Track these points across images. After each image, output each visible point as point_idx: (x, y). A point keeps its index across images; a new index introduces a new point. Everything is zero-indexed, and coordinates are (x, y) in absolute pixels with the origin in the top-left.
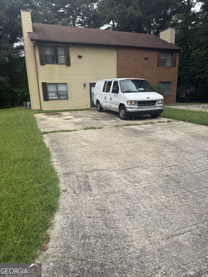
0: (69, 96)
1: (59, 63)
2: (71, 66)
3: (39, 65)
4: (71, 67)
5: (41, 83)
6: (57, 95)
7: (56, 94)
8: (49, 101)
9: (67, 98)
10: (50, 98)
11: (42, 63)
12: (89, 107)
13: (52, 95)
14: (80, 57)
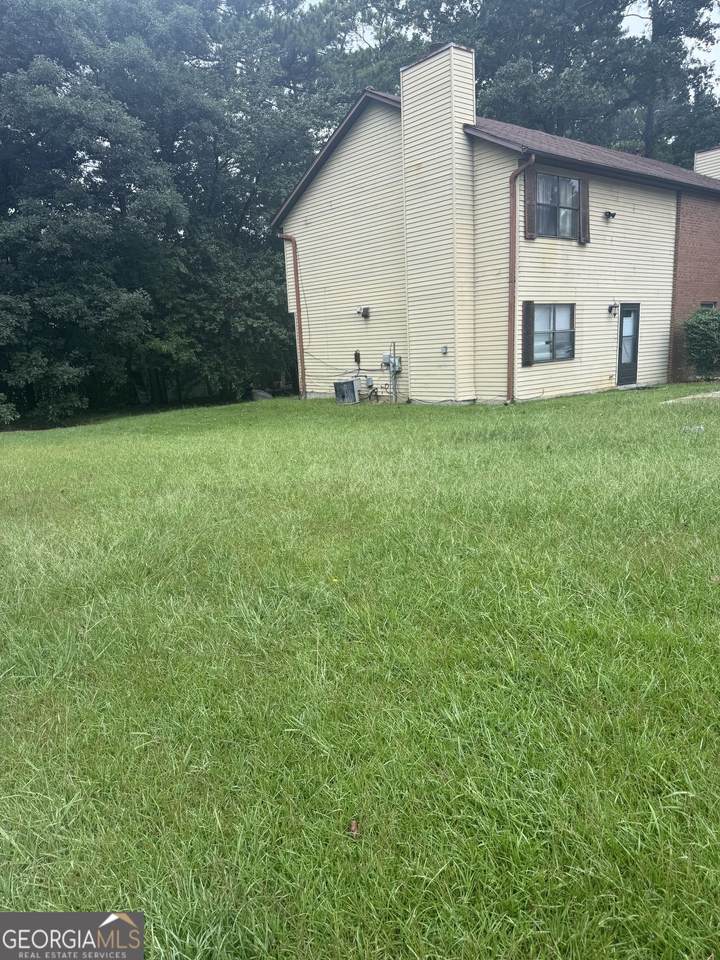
0: (576, 347)
1: (562, 235)
2: (589, 245)
3: (522, 239)
5: (521, 303)
6: (549, 346)
7: (547, 343)
8: (535, 368)
9: (570, 354)
10: (536, 356)
12: (613, 383)
13: (539, 346)
14: (608, 216)
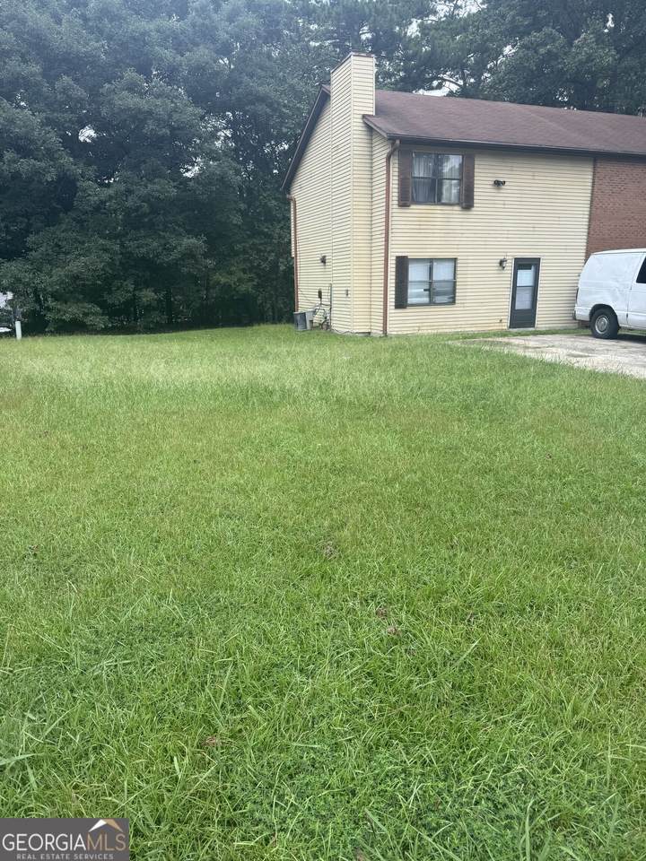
0: (457, 294)
2: (473, 209)
3: (397, 206)
4: (473, 213)
5: (394, 258)
6: (427, 292)
7: (425, 290)
8: (409, 310)
9: (451, 300)
10: (410, 301)
11: (405, 202)
12: (505, 325)
13: (415, 292)
14: (498, 184)
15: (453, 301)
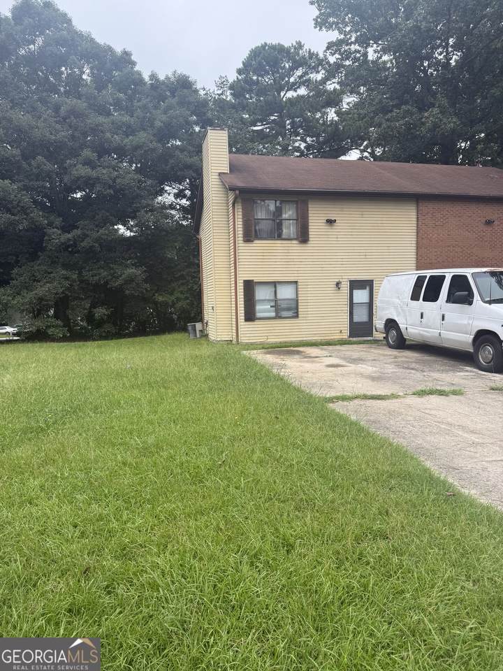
0: (300, 310)
1: (283, 237)
2: (309, 242)
3: (242, 242)
4: (309, 245)
5: (242, 282)
6: (274, 309)
7: (271, 307)
8: (257, 322)
9: (295, 315)
10: (259, 315)
11: (248, 238)
12: (345, 335)
13: (263, 309)
14: (330, 222)
15: (296, 316)
